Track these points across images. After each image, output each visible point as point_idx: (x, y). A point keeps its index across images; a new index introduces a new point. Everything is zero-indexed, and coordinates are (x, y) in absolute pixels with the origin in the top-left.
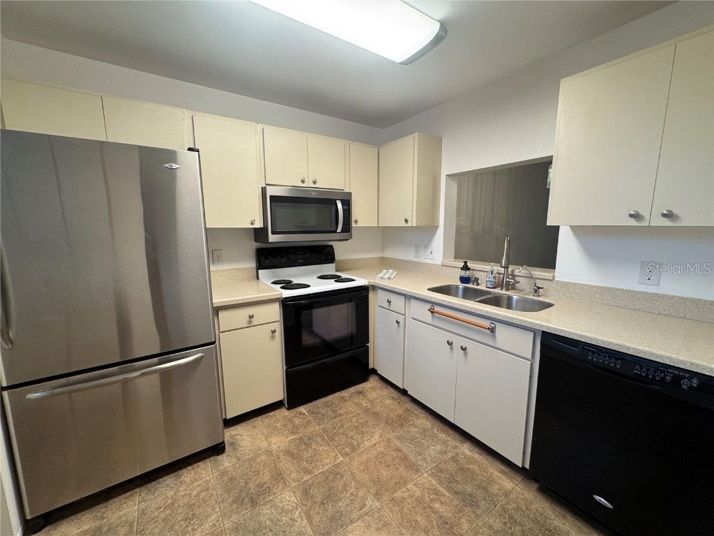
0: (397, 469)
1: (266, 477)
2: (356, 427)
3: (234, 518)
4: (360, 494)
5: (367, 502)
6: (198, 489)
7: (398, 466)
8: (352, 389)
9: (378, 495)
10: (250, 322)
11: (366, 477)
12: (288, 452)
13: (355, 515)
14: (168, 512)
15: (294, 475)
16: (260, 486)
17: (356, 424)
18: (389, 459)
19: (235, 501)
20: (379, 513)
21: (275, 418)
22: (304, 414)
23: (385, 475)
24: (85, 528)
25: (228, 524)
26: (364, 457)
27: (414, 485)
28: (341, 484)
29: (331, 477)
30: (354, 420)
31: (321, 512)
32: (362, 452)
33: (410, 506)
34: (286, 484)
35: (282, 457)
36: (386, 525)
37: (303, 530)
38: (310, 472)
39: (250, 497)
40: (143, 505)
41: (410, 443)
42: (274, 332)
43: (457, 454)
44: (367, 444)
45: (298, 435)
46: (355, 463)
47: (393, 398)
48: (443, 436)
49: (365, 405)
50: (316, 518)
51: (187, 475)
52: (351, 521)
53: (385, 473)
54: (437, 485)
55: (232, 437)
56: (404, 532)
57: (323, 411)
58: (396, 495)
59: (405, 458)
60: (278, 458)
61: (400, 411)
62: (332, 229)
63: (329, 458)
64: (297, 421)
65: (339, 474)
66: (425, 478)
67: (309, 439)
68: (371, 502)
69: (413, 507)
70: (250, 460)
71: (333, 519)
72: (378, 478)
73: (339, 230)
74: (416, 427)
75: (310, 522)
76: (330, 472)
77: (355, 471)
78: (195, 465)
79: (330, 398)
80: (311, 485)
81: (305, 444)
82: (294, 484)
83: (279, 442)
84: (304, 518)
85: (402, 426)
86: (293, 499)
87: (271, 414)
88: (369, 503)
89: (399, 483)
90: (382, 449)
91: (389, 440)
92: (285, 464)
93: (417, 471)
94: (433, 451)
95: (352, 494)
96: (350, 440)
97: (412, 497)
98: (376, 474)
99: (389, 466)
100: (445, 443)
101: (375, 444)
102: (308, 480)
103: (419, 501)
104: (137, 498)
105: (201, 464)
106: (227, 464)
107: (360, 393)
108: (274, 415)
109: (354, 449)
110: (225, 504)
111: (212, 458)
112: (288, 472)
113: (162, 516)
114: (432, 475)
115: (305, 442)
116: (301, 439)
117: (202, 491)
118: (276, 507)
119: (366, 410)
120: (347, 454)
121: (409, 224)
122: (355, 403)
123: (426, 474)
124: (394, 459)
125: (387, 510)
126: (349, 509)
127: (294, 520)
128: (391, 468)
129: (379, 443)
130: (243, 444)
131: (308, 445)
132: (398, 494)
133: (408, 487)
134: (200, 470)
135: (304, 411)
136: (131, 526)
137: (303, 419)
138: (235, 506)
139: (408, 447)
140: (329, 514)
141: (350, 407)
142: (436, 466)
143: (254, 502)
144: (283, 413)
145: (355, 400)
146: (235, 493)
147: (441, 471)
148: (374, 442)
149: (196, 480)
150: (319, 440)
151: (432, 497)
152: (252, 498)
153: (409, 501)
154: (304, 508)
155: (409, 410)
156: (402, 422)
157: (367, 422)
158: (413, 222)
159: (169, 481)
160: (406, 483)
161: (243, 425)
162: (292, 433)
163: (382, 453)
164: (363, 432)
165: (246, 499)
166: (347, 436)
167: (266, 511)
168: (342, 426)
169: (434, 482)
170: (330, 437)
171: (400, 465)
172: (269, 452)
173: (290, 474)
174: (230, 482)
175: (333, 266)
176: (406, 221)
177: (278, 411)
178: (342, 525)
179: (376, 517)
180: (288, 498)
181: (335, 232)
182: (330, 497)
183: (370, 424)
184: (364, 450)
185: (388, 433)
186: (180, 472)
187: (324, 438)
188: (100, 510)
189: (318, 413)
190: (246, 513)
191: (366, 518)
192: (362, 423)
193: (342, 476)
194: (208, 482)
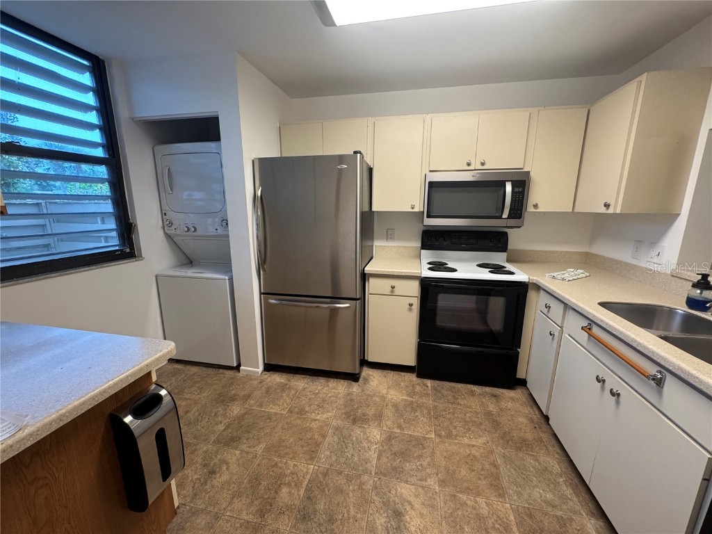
0: (480, 479)
1: (371, 412)
2: (466, 421)
3: (339, 422)
4: (429, 471)
5: (429, 480)
6: (333, 394)
7: (482, 477)
8: (488, 389)
9: (443, 483)
10: (392, 292)
11: (443, 463)
12: (395, 406)
13: (413, 480)
14: (313, 396)
15: (389, 423)
16: (364, 415)
17: (468, 419)
18: (478, 466)
19: (346, 414)
20: (433, 494)
21: (403, 378)
22: (427, 387)
23: (462, 474)
24: (282, 381)
25: (334, 423)
26: (455, 448)
27: (486, 503)
28: (419, 452)
29: (414, 443)
30: (468, 415)
31: (390, 458)
32: (456, 444)
33: (466, 514)
34: (380, 424)
35: (390, 407)
36: (433, 507)
37: (371, 459)
38: (402, 429)
39: (355, 416)
40: (306, 386)
41: (515, 470)
42: (411, 305)
43: (571, 520)
44: (466, 440)
45: (411, 399)
46: (442, 446)
47: (532, 421)
48: (568, 492)
49: (491, 409)
50: (384, 460)
51: (333, 383)
52: (407, 481)
53: (464, 472)
54: (514, 523)
55: (369, 375)
56: (444, 524)
57: (445, 392)
58: (461, 496)
59: (497, 477)
60: (386, 406)
61: (529, 436)
62: (497, 215)
63: (422, 428)
64: (418, 388)
65: (422, 445)
66: (505, 508)
67: (418, 406)
68: (432, 482)
69: (468, 516)
70: (369, 395)
71: (394, 469)
72: (454, 472)
73: (505, 215)
74: (536, 460)
75: (379, 458)
76: (417, 439)
77: (438, 453)
78: (339, 380)
79: (459, 386)
80: (396, 437)
81: (412, 408)
82: (385, 428)
83: (395, 395)
84: (376, 453)
85: (519, 449)
86: (378, 437)
87: (403, 374)
88: (431, 482)
89: (471, 490)
90: (477, 454)
91: (492, 452)
92: (389, 412)
93: (501, 496)
94: (538, 495)
95: (421, 465)
96: (451, 428)
97: (475, 509)
98: (455, 467)
99: (473, 471)
100: (564, 499)
101: (474, 446)
102: (396, 433)
103: (479, 517)
104: (306, 381)
105: (342, 381)
106: (354, 390)
107: (495, 396)
108: (404, 376)
109: (449, 435)
110: (340, 412)
111: (349, 381)
112: (387, 418)
113: (310, 396)
114: (516, 511)
115: (414, 407)
116: (412, 402)
117: (333, 396)
118: (365, 433)
119: (489, 414)
120: (440, 436)
121: (611, 211)
122: (482, 402)
123: (508, 505)
124: (482, 469)
125: (442, 499)
126: (411, 473)
127: (370, 449)
128: (473, 473)
129: (479, 447)
130: (372, 383)
131: (414, 410)
132: (463, 497)
133: (478, 499)
134: (339, 385)
135: (429, 385)
136: (297, 392)
137: (425, 390)
138: (344, 416)
139: (510, 471)
140: (394, 464)
141: (474, 403)
142: (528, 509)
143: (354, 421)
144: (412, 377)
145: (484, 400)
146: (348, 409)
147: (531, 516)
148: (474, 443)
149: (334, 389)
150: (425, 411)
151: (497, 526)
152: (355, 419)
153: (469, 510)
154: (381, 448)
155: (542, 441)
156: (522, 445)
157: (481, 424)
158: (617, 209)
159: (322, 380)
160: (478, 494)
161: (380, 371)
162: (409, 395)
163: (474, 456)
164: (469, 430)
165: (352, 417)
166: (451, 423)
167: (357, 432)
168: (454, 413)
169: (512, 518)
170: (435, 416)
171: (485, 478)
172: (383, 398)
173: (388, 420)
174: (350, 400)
175: (504, 255)
176: (607, 206)
177: (409, 374)
178: (398, 478)
179: (428, 495)
180: (375, 434)
181: (500, 217)
182: (404, 455)
183: (483, 427)
184: (459, 443)
185: (497, 446)
186: (330, 379)
187: (430, 413)
188: (290, 376)
189: (440, 392)
190: (347, 424)
191: (420, 489)
192: (475, 422)
193: (424, 448)
194: (339, 393)
